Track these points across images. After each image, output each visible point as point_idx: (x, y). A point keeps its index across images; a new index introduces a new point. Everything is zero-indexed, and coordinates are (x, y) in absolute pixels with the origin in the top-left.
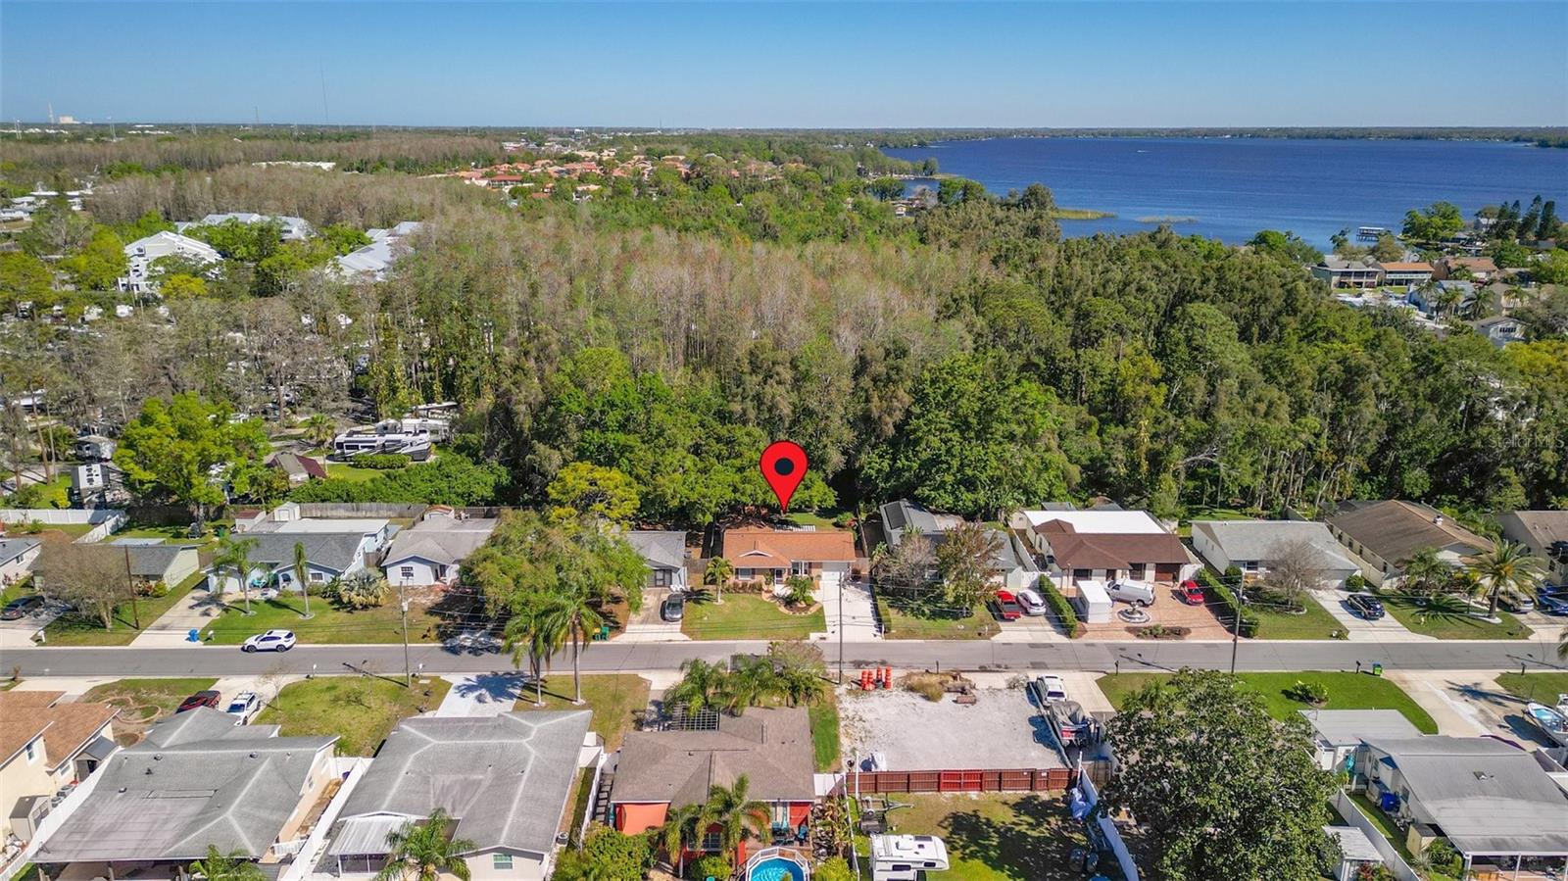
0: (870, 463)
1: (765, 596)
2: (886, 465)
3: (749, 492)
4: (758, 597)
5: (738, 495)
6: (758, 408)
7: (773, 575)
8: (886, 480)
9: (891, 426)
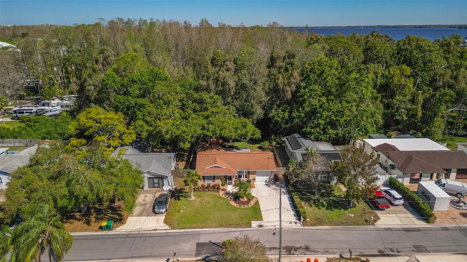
0: (277, 114)
1: (221, 193)
2: (286, 114)
3: (211, 129)
4: (217, 194)
5: (205, 131)
6: (216, 83)
7: (226, 180)
8: (287, 123)
9: (290, 92)
